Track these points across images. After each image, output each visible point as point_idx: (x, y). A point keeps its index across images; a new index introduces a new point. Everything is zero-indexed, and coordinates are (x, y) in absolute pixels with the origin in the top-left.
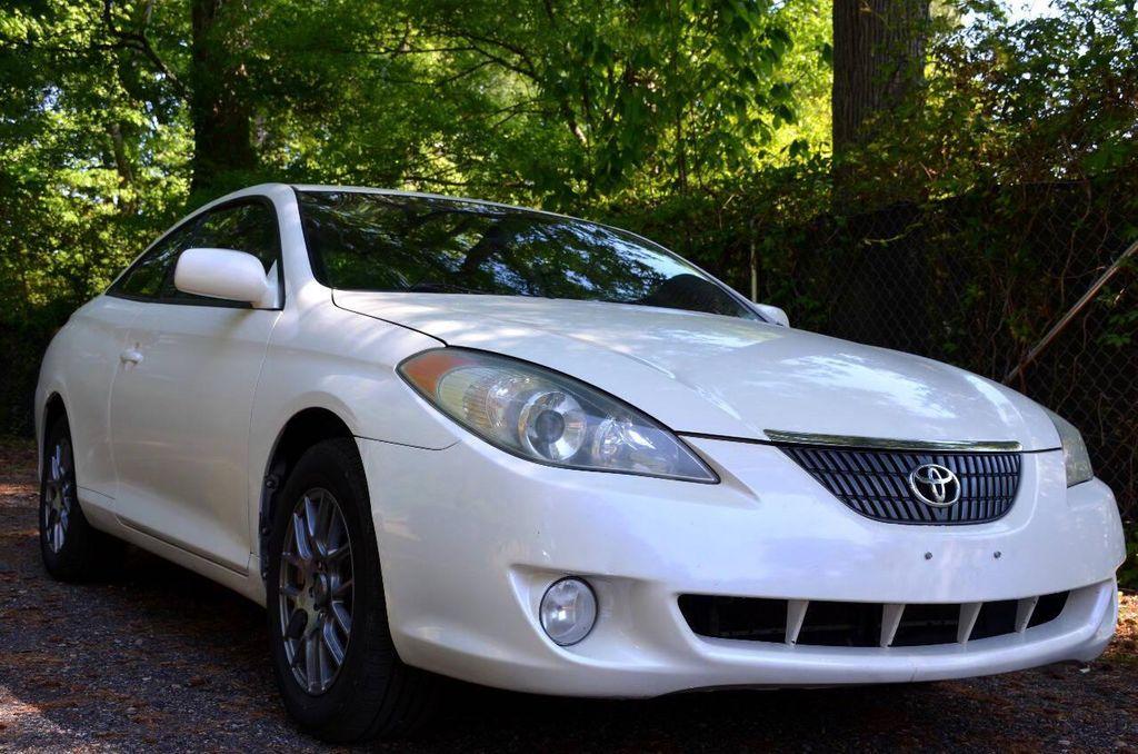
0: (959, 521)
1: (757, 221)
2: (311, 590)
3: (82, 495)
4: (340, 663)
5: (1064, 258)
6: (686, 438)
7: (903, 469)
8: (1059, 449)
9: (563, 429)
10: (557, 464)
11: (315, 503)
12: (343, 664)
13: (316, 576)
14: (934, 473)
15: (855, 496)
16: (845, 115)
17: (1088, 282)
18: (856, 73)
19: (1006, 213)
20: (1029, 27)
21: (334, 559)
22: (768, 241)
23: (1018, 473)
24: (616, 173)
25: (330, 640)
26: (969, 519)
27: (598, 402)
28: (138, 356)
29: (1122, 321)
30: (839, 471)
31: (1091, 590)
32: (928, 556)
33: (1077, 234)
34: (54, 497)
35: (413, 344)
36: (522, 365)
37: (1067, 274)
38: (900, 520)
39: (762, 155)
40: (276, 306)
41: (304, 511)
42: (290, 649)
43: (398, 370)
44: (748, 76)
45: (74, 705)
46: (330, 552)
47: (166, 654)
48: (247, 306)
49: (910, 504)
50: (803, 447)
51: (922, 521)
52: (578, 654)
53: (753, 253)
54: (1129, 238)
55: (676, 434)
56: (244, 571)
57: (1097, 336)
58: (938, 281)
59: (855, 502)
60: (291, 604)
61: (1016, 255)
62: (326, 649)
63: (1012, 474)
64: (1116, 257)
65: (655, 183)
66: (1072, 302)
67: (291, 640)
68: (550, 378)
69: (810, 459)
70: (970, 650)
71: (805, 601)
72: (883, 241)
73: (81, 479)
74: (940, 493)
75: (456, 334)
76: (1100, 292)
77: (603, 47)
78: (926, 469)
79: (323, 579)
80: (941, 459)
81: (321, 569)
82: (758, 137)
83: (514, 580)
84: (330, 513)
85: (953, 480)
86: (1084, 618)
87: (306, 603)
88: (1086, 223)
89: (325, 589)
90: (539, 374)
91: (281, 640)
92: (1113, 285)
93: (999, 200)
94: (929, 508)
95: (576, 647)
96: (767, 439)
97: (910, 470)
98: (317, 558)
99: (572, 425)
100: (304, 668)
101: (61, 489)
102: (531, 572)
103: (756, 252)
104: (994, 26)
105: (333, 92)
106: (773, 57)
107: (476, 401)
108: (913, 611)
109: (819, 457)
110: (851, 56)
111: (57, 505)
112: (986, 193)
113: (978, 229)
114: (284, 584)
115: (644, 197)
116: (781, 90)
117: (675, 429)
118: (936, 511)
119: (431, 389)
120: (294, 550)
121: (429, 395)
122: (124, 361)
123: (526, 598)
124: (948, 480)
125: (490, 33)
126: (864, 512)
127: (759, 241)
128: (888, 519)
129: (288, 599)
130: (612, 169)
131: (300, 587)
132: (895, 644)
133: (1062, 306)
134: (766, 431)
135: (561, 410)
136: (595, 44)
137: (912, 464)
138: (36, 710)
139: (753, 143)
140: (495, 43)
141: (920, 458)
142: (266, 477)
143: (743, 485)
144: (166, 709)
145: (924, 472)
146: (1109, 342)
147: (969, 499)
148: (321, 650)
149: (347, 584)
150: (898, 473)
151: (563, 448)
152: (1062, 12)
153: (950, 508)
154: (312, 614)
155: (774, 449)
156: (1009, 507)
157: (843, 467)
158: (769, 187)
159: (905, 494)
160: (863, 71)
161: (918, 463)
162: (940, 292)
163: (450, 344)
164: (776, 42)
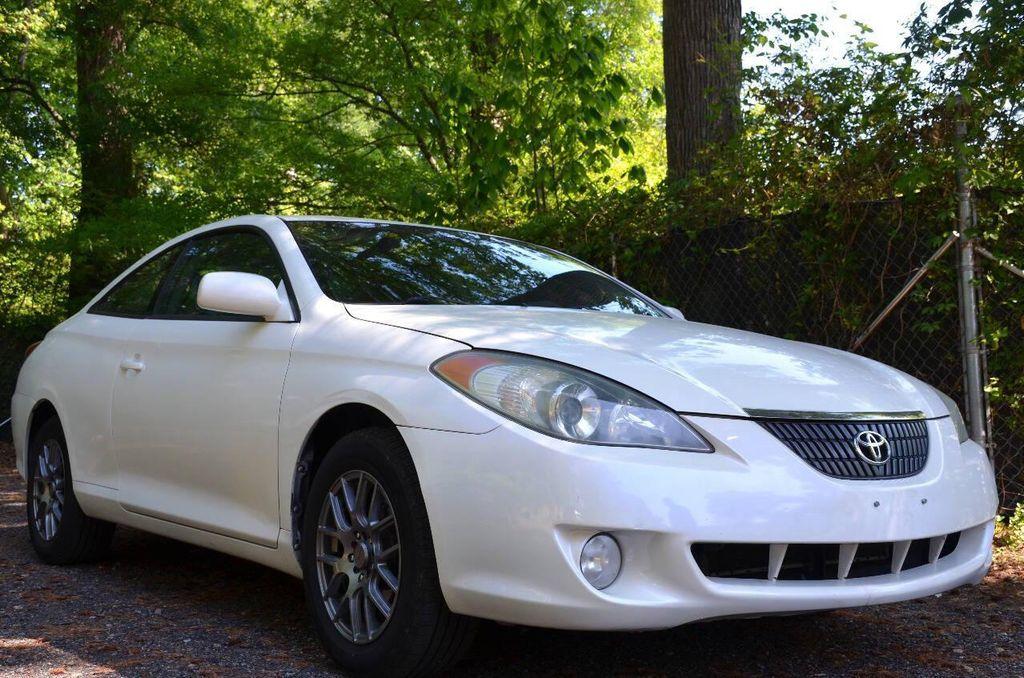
0: (891, 476)
1: (616, 236)
2: (350, 557)
3: (79, 488)
4: (388, 616)
5: (882, 263)
6: (688, 417)
7: (849, 436)
8: (948, 416)
9: (581, 412)
10: (579, 440)
11: (353, 484)
12: (392, 618)
13: (354, 545)
14: (871, 439)
15: (817, 459)
16: (678, 146)
17: (903, 282)
18: (685, 112)
19: (834, 226)
20: (824, 74)
21: (376, 530)
22: (628, 253)
23: (926, 436)
24: (482, 196)
25: (376, 597)
26: (898, 474)
27: (611, 390)
28: (141, 365)
29: (932, 312)
30: (803, 439)
31: (979, 529)
32: (876, 504)
33: (892, 242)
34: (42, 491)
35: (440, 348)
36: (544, 362)
37: (885, 275)
38: (851, 476)
39: (607, 180)
40: (292, 319)
41: (341, 489)
42: (331, 608)
43: (432, 369)
44: (594, 114)
45: (140, 665)
46: (372, 524)
47: (189, 621)
48: (260, 319)
49: (856, 463)
50: (772, 421)
51: (866, 477)
52: (611, 594)
53: (614, 263)
54: (934, 245)
55: (678, 413)
56: (274, 546)
57: (912, 324)
58: (777, 283)
59: (817, 463)
60: (329, 570)
61: (843, 260)
62: (372, 604)
63: (922, 437)
64: (925, 261)
65: (508, 205)
66: (891, 298)
67: (330, 600)
68: (571, 373)
69: (780, 430)
70: (903, 579)
71: (783, 544)
72: (735, 250)
73: (77, 473)
74: (877, 454)
75: (478, 338)
76: (914, 288)
77: (465, 90)
78: (865, 435)
79: (364, 546)
80: (874, 427)
81: (360, 538)
82: (598, 164)
83: (557, 537)
84: (371, 491)
85: (885, 443)
86: (976, 550)
87: (345, 566)
88: (898, 233)
89: (366, 555)
90: (559, 369)
91: (321, 600)
92: (924, 282)
93: (827, 217)
94: (870, 466)
95: (610, 589)
96: (747, 415)
97: (854, 436)
98: (357, 529)
99: (589, 410)
100: (348, 622)
101: (50, 485)
102: (571, 530)
103: (617, 261)
104: (798, 73)
105: (208, 128)
106: (611, 97)
107: (506, 393)
108: (865, 549)
109: (786, 428)
110: (681, 98)
111: (46, 497)
112: (817, 210)
113: (812, 240)
114: (320, 553)
115: (501, 217)
116: (618, 126)
117: (677, 410)
118: (875, 468)
119: (467, 386)
120: (331, 523)
121: (466, 390)
122: (125, 370)
123: (569, 551)
124: (881, 443)
125: (349, 77)
126: (824, 471)
127: (620, 251)
128: (842, 476)
129: (325, 564)
130: (480, 193)
131: (340, 554)
132: (850, 576)
133: (883, 301)
134: (746, 410)
135: (581, 398)
136: (459, 89)
137: (855, 432)
138: (110, 670)
139: (596, 170)
140: (356, 86)
141: (859, 427)
142: (298, 463)
143: (734, 452)
144: (221, 664)
145: (864, 438)
146: (923, 329)
147: (897, 457)
148: (366, 606)
149: (390, 551)
150: (846, 439)
151: (585, 427)
152: (853, 63)
153: (885, 465)
154: (353, 577)
155: (753, 424)
156: (924, 462)
157: (805, 436)
158: (626, 207)
159: (852, 455)
160: (691, 110)
161: (859, 431)
162: (779, 291)
163: (475, 346)
164: (615, 86)
